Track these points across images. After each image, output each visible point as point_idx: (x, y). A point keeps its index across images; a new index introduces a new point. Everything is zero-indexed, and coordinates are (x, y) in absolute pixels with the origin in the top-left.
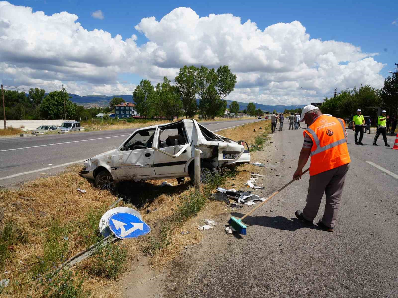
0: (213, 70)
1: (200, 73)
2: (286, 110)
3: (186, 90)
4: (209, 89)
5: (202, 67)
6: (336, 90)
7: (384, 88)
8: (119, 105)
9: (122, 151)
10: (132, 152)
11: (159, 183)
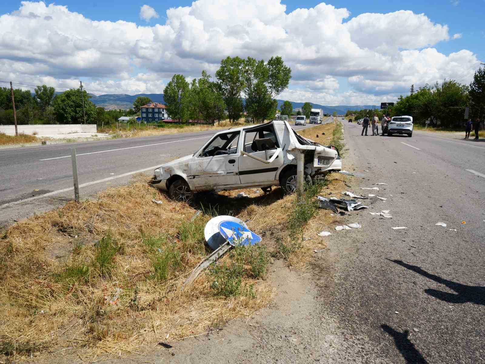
0: (262, 62)
1: (246, 65)
2: (348, 111)
3: (229, 87)
4: (257, 85)
5: (249, 58)
6: (413, 86)
7: (474, 83)
8: (146, 106)
9: (201, 158)
10: (212, 158)
11: (234, 194)
